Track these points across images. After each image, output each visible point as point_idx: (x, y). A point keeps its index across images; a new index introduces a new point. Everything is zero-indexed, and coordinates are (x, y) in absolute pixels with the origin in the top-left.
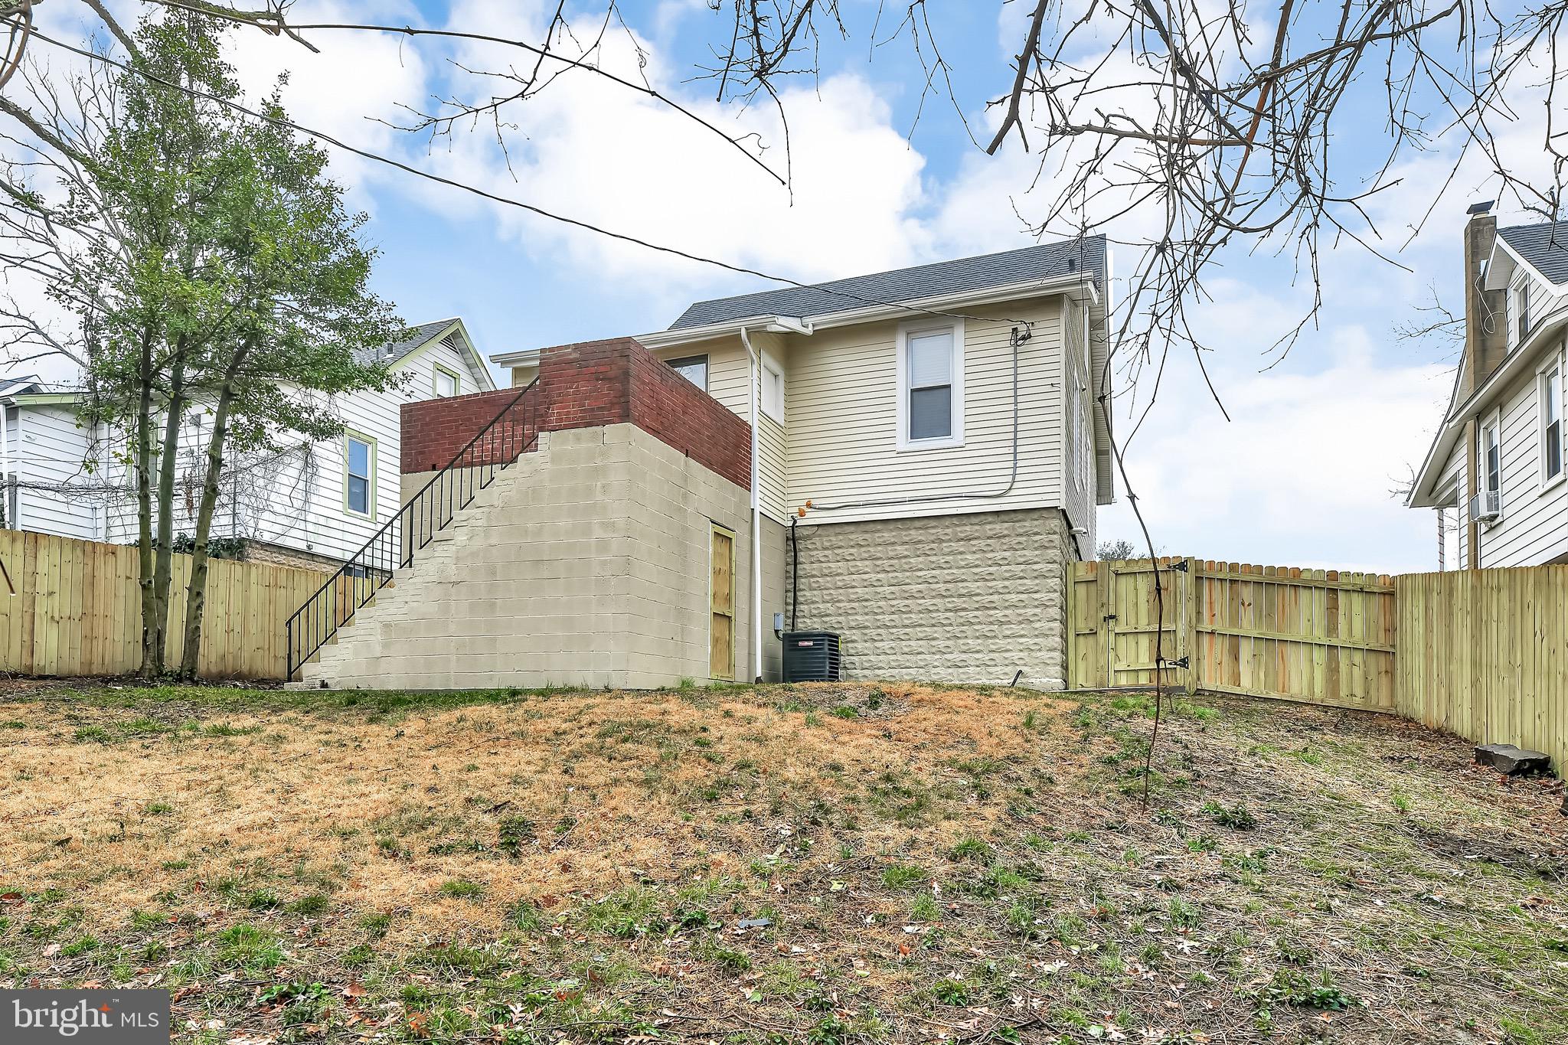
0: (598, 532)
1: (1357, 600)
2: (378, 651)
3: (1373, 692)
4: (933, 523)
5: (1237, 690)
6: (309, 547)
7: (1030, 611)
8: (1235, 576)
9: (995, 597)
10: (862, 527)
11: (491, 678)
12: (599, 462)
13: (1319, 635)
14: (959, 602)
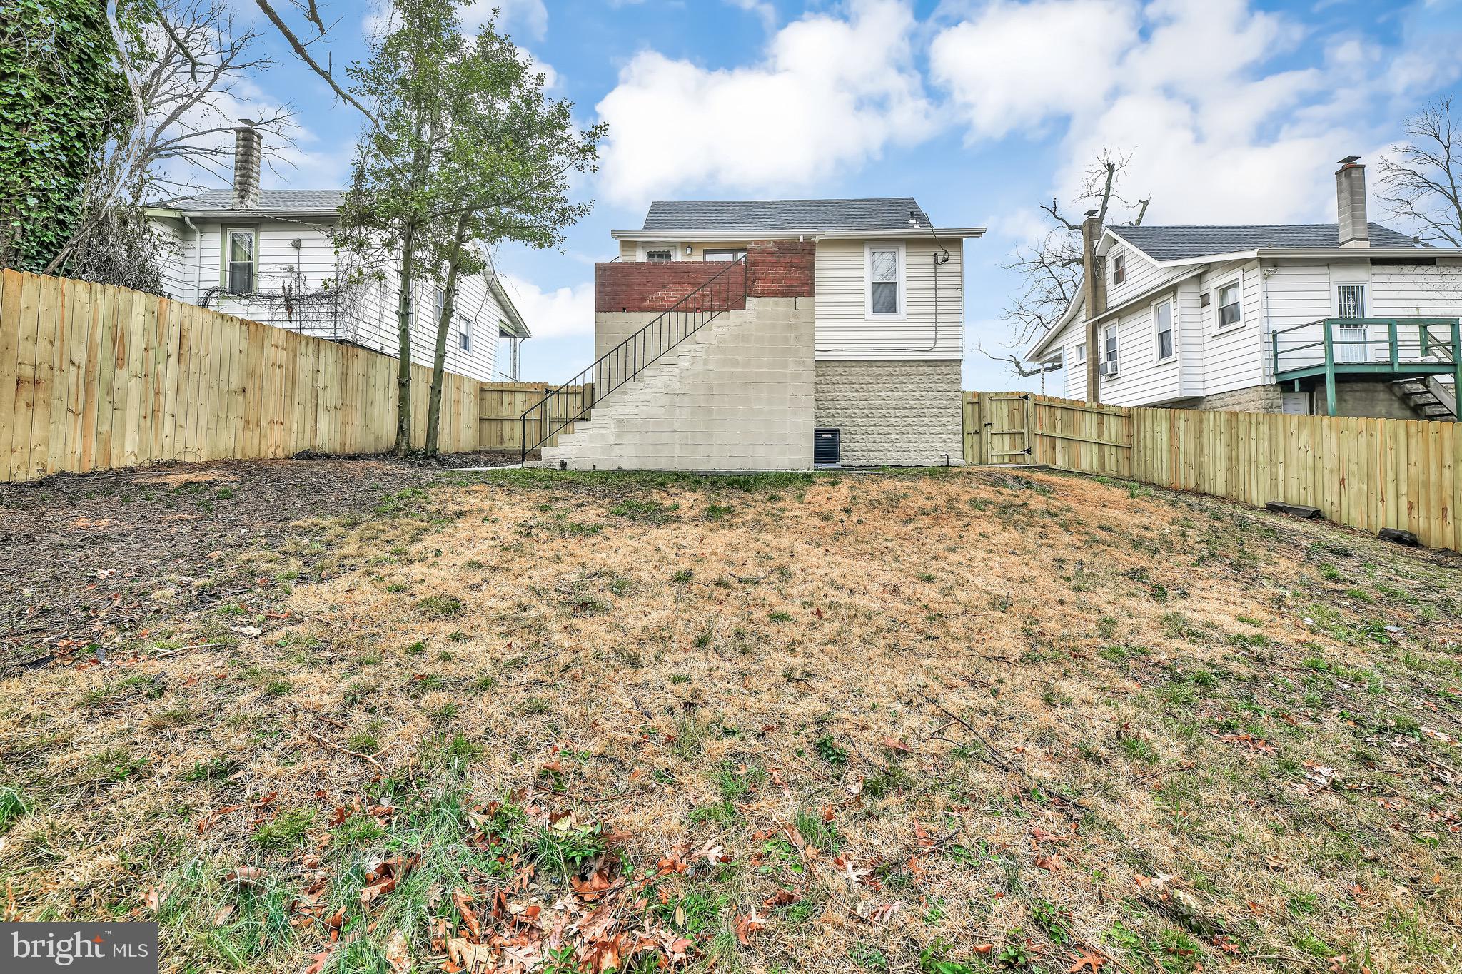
0: (792, 367)
1: (1113, 419)
2: (612, 439)
3: (1121, 469)
4: (887, 364)
5: (1054, 467)
6: (382, 348)
7: (946, 419)
8: (1053, 404)
9: (925, 411)
10: (842, 364)
11: (708, 461)
12: (792, 320)
13: (1095, 438)
14: (904, 412)
